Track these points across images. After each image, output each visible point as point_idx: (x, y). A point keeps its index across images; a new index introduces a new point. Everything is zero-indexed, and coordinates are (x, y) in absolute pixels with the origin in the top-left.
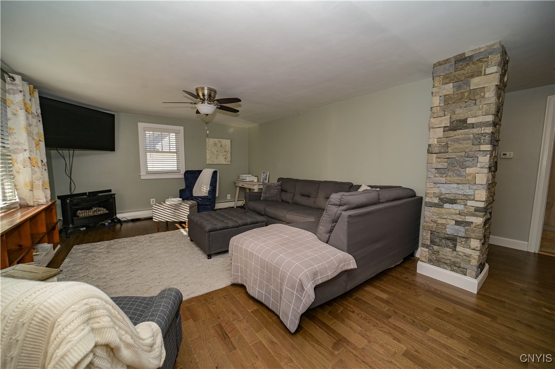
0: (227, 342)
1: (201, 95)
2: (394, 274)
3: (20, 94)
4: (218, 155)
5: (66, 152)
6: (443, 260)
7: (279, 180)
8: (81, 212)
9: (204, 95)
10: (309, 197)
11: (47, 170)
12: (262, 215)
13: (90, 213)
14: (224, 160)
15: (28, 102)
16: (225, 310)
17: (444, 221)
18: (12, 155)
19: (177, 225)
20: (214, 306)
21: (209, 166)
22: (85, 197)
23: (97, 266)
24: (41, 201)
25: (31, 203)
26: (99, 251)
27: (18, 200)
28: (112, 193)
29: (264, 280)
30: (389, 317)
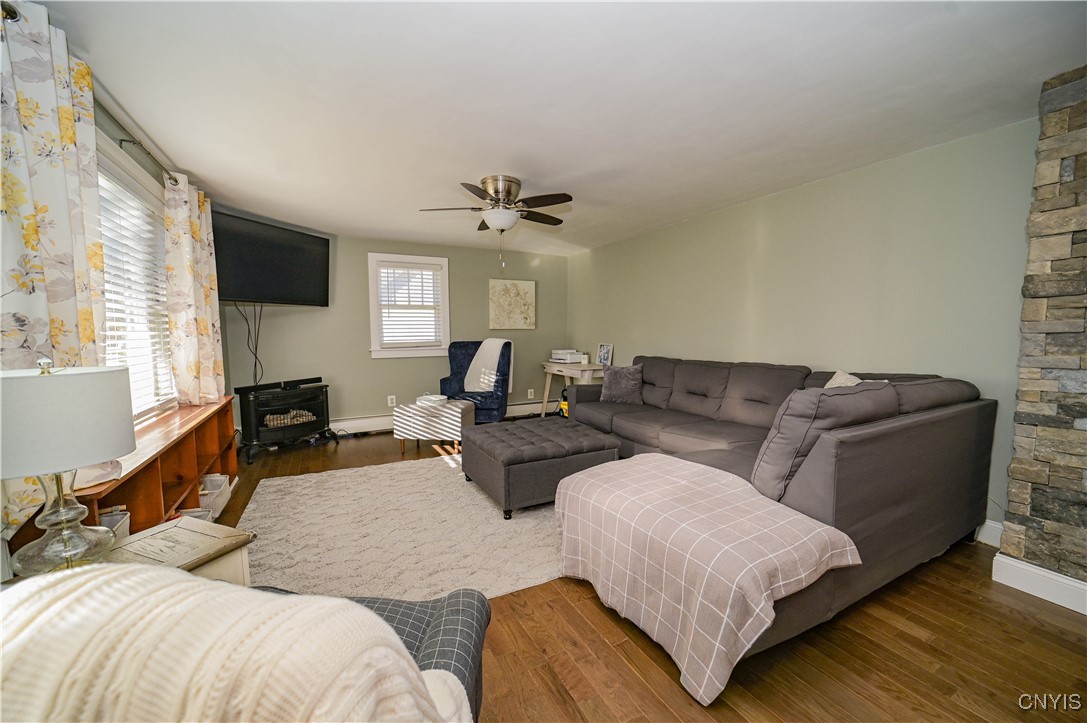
0: (570, 710)
1: (491, 191)
2: (932, 580)
3: (184, 207)
4: (510, 312)
5: (249, 309)
6: (1073, 558)
7: (638, 360)
8: (271, 417)
9: (497, 192)
10: (706, 396)
11: (220, 342)
12: (606, 432)
13: (286, 420)
14: (523, 321)
15: (197, 221)
16: (555, 635)
17: (1074, 462)
18: (172, 316)
19: (436, 447)
20: (532, 624)
21: (496, 333)
22: (279, 390)
23: (302, 522)
24: (211, 397)
25: (196, 401)
26: (304, 492)
27: (176, 395)
28: (323, 383)
29: (643, 578)
30: (950, 691)
